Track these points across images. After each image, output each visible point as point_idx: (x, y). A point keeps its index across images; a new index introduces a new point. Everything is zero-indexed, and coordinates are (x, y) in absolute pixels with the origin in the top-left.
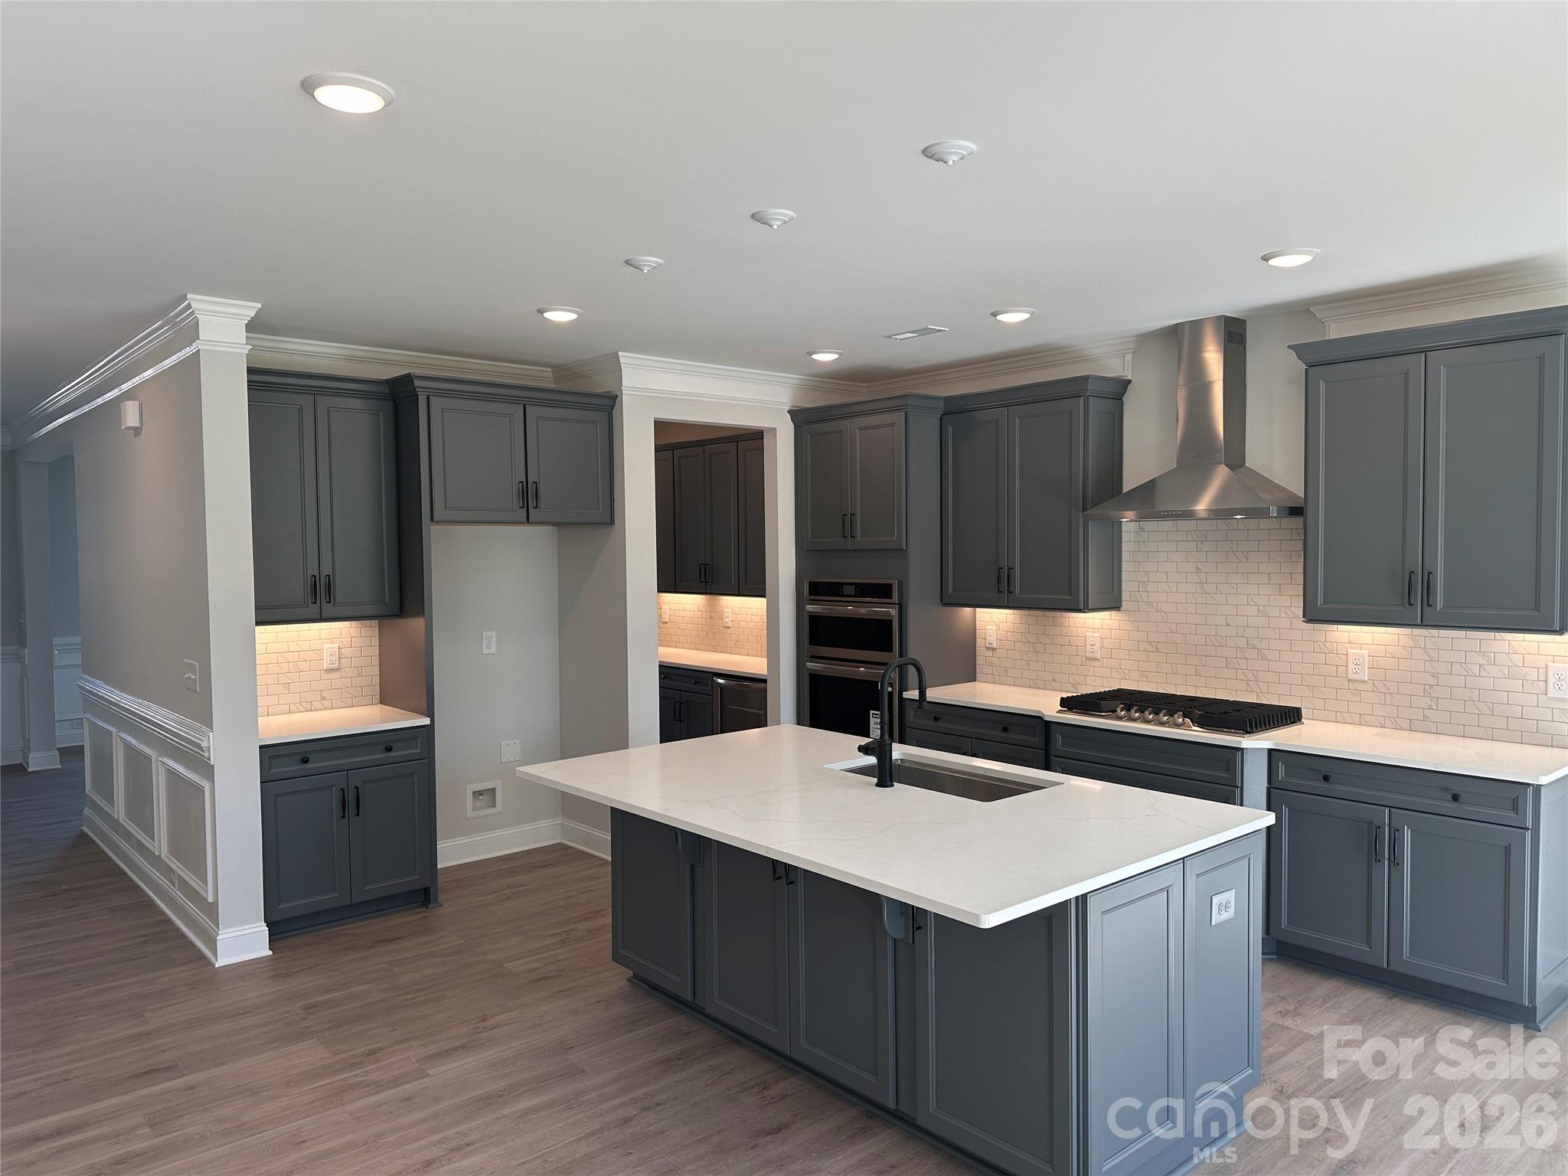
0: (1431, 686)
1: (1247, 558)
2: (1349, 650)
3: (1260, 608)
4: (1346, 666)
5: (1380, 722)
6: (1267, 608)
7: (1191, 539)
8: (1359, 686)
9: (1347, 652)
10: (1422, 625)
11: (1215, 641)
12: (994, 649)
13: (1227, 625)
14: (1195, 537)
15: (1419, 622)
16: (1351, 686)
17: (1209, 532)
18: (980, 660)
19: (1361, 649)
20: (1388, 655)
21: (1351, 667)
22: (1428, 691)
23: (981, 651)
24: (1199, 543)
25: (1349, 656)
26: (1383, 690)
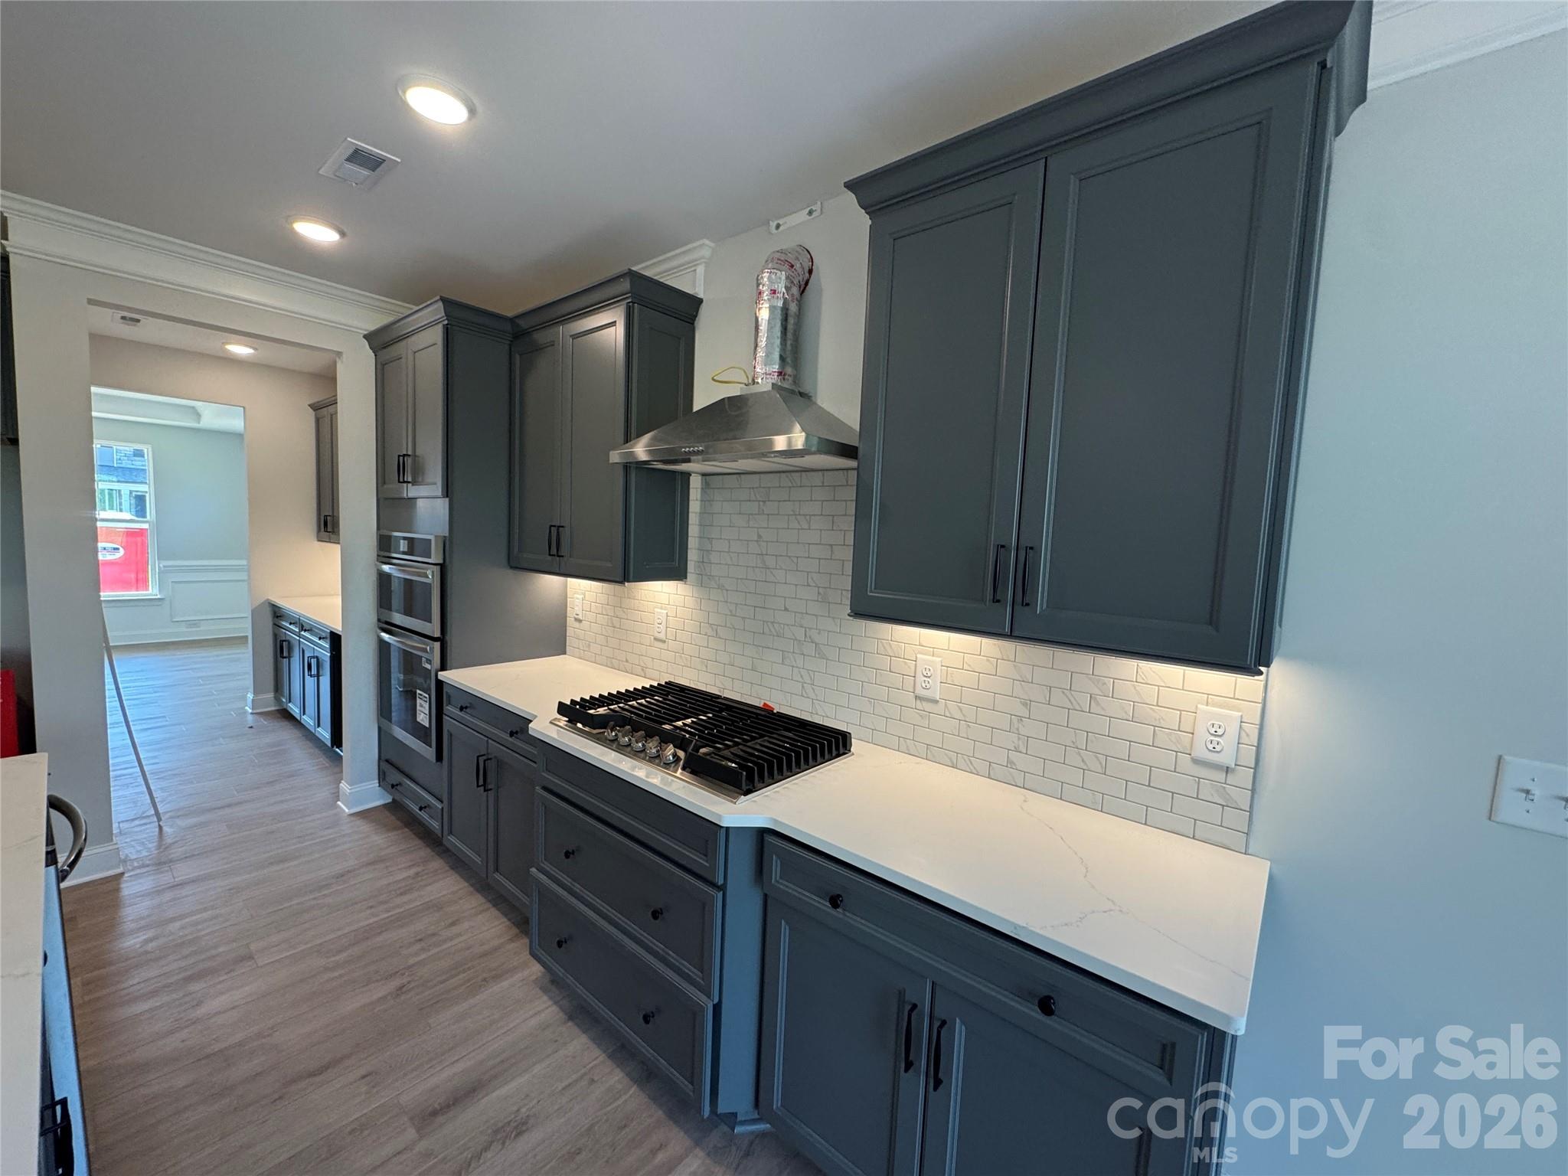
0: (1020, 718)
1: (809, 523)
2: (918, 656)
3: (821, 590)
4: (914, 677)
5: (951, 759)
6: (828, 590)
7: (754, 499)
8: (928, 706)
9: (916, 657)
10: (1011, 636)
11: (773, 630)
12: (580, 621)
13: (786, 609)
14: (758, 497)
15: (1007, 630)
16: (919, 705)
17: (771, 489)
18: (570, 632)
19: (933, 656)
20: (966, 667)
21: (920, 679)
22: (1016, 726)
23: (570, 621)
24: (761, 503)
25: (918, 663)
26: (958, 715)
